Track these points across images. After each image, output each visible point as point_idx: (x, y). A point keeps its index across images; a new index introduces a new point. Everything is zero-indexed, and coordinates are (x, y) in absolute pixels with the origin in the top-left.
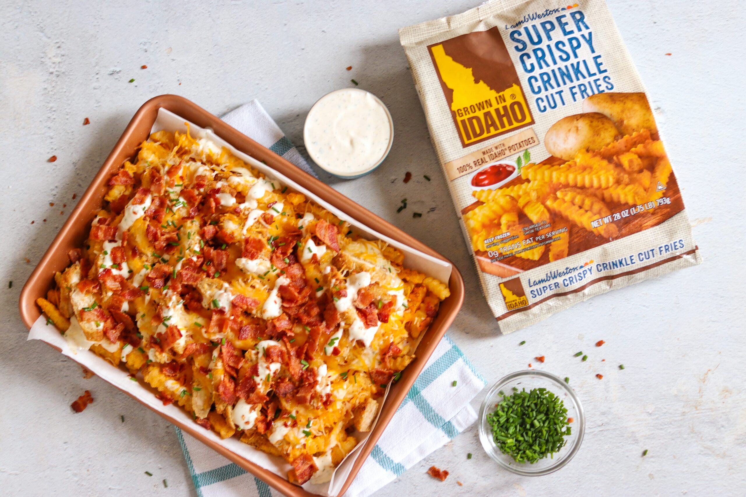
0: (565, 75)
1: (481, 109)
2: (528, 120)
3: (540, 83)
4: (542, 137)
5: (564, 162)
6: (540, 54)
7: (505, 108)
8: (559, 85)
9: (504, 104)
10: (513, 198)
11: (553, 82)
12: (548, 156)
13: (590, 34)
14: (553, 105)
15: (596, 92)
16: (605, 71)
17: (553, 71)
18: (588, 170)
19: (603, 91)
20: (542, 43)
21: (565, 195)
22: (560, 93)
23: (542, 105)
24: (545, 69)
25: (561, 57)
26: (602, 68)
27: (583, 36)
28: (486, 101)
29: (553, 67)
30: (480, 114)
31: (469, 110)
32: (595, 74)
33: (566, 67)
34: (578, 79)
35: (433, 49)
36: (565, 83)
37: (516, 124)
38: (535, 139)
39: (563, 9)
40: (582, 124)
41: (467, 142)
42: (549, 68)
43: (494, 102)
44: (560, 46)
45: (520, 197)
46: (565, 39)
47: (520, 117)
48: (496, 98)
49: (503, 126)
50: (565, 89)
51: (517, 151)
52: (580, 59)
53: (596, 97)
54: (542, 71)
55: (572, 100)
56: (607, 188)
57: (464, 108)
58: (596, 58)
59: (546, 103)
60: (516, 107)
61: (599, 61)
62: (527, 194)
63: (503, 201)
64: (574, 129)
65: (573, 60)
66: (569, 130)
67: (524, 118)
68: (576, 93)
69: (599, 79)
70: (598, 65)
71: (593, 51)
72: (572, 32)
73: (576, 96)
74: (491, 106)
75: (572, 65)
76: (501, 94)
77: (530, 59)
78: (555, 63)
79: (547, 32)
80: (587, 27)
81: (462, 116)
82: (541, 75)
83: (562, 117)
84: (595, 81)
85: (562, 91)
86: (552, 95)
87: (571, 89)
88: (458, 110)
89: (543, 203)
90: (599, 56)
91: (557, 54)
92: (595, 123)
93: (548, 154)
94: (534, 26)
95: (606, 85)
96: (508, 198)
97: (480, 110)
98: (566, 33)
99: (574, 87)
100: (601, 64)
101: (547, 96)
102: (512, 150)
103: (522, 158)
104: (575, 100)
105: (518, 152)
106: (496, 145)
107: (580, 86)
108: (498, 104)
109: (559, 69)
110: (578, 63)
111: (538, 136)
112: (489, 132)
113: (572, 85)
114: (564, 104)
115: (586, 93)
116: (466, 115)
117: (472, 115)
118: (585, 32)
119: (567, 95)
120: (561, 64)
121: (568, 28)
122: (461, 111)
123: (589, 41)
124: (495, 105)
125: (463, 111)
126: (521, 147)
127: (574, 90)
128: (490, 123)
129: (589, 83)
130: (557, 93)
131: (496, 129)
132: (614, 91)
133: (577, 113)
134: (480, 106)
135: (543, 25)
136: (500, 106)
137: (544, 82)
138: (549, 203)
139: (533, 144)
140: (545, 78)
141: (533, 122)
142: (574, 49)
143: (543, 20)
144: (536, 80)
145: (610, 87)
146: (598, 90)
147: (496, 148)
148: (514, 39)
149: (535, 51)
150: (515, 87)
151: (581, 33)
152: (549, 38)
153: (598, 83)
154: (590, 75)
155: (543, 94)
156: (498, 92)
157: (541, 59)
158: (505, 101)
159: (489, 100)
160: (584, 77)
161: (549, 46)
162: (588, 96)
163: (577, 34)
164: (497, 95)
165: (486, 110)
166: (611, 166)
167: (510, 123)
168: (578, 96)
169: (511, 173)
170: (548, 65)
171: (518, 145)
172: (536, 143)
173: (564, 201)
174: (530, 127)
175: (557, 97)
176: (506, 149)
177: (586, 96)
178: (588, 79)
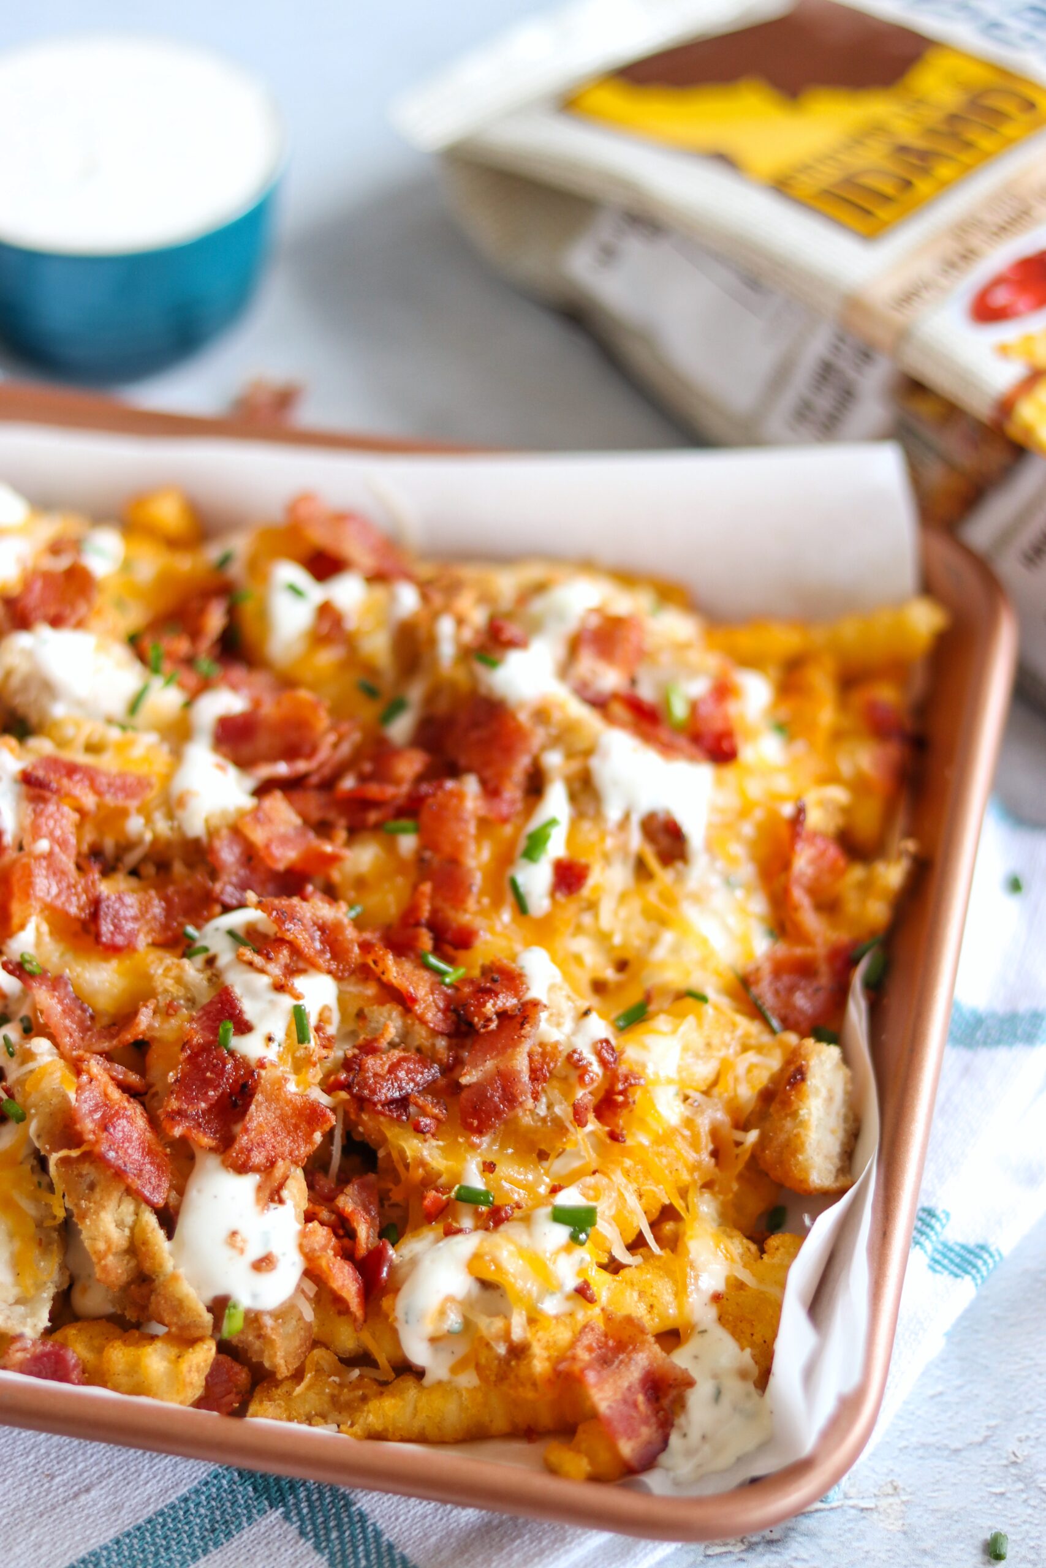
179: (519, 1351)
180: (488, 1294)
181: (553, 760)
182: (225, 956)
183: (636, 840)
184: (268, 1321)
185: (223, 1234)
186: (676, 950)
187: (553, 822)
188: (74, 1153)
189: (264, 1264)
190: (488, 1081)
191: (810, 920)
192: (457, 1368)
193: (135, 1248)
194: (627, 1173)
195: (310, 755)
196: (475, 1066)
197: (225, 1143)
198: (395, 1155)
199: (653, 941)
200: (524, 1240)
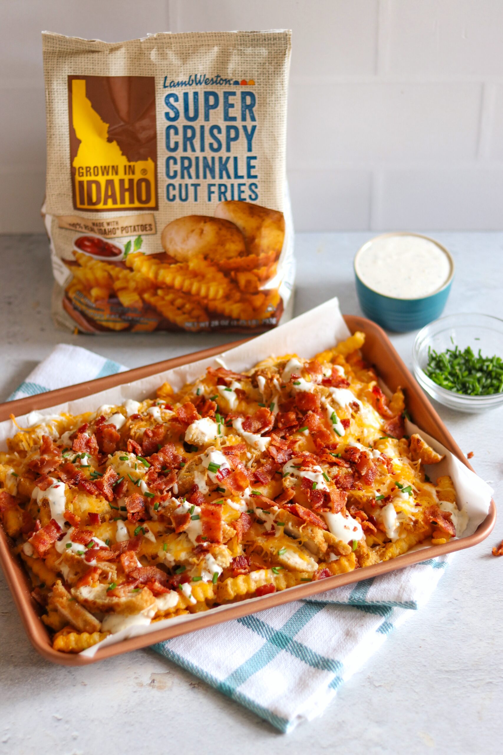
0: (209, 168)
1: (105, 173)
2: (152, 204)
3: (178, 168)
4: (161, 227)
5: (176, 262)
6: (189, 133)
7: (131, 181)
8: (198, 177)
9: (131, 177)
10: (110, 277)
11: (193, 171)
12: (161, 250)
13: (254, 128)
14: (184, 196)
15: (236, 198)
16: (255, 177)
17: (197, 158)
18: (199, 278)
19: (245, 199)
20: (197, 121)
21: (167, 294)
22: (196, 186)
23: (172, 193)
24: (189, 153)
25: (211, 145)
26: (253, 172)
27: (245, 128)
28: (113, 167)
29: (198, 153)
30: (102, 180)
31: (92, 171)
32: (242, 177)
33: (213, 158)
34: (221, 177)
35: (74, 82)
36: (205, 177)
37: (137, 204)
38: (153, 227)
39: (236, 83)
40: (209, 230)
41: (79, 206)
42: (193, 153)
43: (121, 171)
44: (215, 131)
45: (118, 279)
46: (223, 125)
47: (144, 198)
48: (125, 166)
49: (123, 201)
50: (204, 183)
51: (129, 234)
52: (232, 155)
53: (235, 204)
54: (185, 154)
55: (206, 198)
56: (214, 299)
57: (87, 168)
58: (250, 158)
59: (176, 192)
60: (143, 185)
61: (253, 162)
62: (127, 280)
63: (100, 274)
64: (198, 231)
65: (223, 153)
66: (193, 231)
67: (148, 200)
68: (213, 192)
69: (244, 184)
70: (250, 167)
71: (250, 149)
72: (234, 119)
73: (212, 195)
74: (117, 173)
75: (221, 158)
76: (132, 164)
77: (177, 136)
78: (202, 149)
79: (208, 107)
80: (253, 119)
81: (83, 175)
82: (183, 159)
83: (190, 213)
84: (240, 185)
85: (199, 185)
86: (186, 185)
87: (210, 185)
88: (79, 168)
89: (141, 294)
90: (255, 158)
91: (208, 139)
92: (224, 232)
93: (161, 248)
94: (196, 94)
95: (250, 193)
96: (106, 274)
97: (103, 174)
98: (227, 118)
99: (214, 185)
100: (254, 167)
101: (180, 185)
102: (124, 232)
103: (133, 244)
104: (210, 199)
105: (130, 236)
106: (108, 221)
107: (220, 185)
108: (125, 174)
109: (205, 158)
110: (228, 158)
111: (157, 225)
112: (105, 203)
113: (213, 182)
114: (196, 199)
115: (225, 196)
116: (87, 175)
117: (93, 178)
118: (249, 124)
119: (203, 192)
120: (209, 154)
121: (232, 113)
122: (83, 169)
123: (249, 138)
124: (121, 175)
125: (84, 171)
126: (135, 230)
127: (213, 189)
128: (110, 193)
129: (232, 185)
130: (192, 185)
131: (115, 202)
132: (257, 202)
133: (207, 215)
134: (105, 170)
135: (207, 94)
136: (126, 178)
137: (183, 168)
138: (146, 296)
139: (149, 232)
140: (186, 163)
141: (156, 208)
142: (229, 140)
143: (209, 88)
144: (175, 163)
145: (253, 196)
146: (239, 196)
147: (108, 224)
148: (168, 103)
149: (185, 128)
150: (150, 163)
151: (244, 123)
152: (207, 118)
153: (243, 188)
154: (237, 176)
155: (176, 182)
156: (129, 160)
157: (188, 140)
158: (133, 173)
159: (117, 166)
160: (229, 177)
161: (202, 127)
162: (226, 199)
163: (239, 123)
164: (128, 164)
165: (110, 177)
166: (226, 280)
167: (132, 201)
168: (215, 197)
169: (115, 255)
170: (193, 150)
171: (132, 228)
172: (153, 231)
173: (163, 299)
174: (152, 212)
175: (191, 189)
176: (118, 229)
177: (223, 199)
178: (233, 181)
179: (416, 522)
180: (400, 514)
181: (323, 399)
182: (296, 472)
183: (351, 411)
184: (361, 542)
185: (343, 527)
186: (369, 432)
187: (333, 413)
188: (305, 525)
189: (355, 529)
190: (368, 472)
191: (389, 412)
192: (400, 534)
193: (327, 540)
194: (404, 479)
195: (270, 423)
196: (362, 470)
197: (331, 509)
198: (357, 498)
199: (362, 432)
200: (401, 499)
